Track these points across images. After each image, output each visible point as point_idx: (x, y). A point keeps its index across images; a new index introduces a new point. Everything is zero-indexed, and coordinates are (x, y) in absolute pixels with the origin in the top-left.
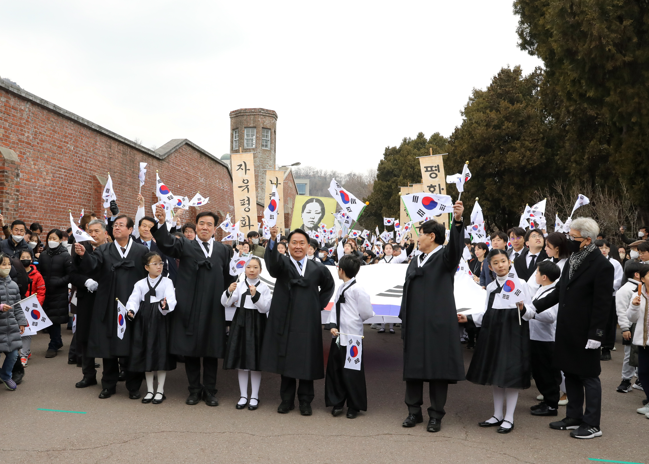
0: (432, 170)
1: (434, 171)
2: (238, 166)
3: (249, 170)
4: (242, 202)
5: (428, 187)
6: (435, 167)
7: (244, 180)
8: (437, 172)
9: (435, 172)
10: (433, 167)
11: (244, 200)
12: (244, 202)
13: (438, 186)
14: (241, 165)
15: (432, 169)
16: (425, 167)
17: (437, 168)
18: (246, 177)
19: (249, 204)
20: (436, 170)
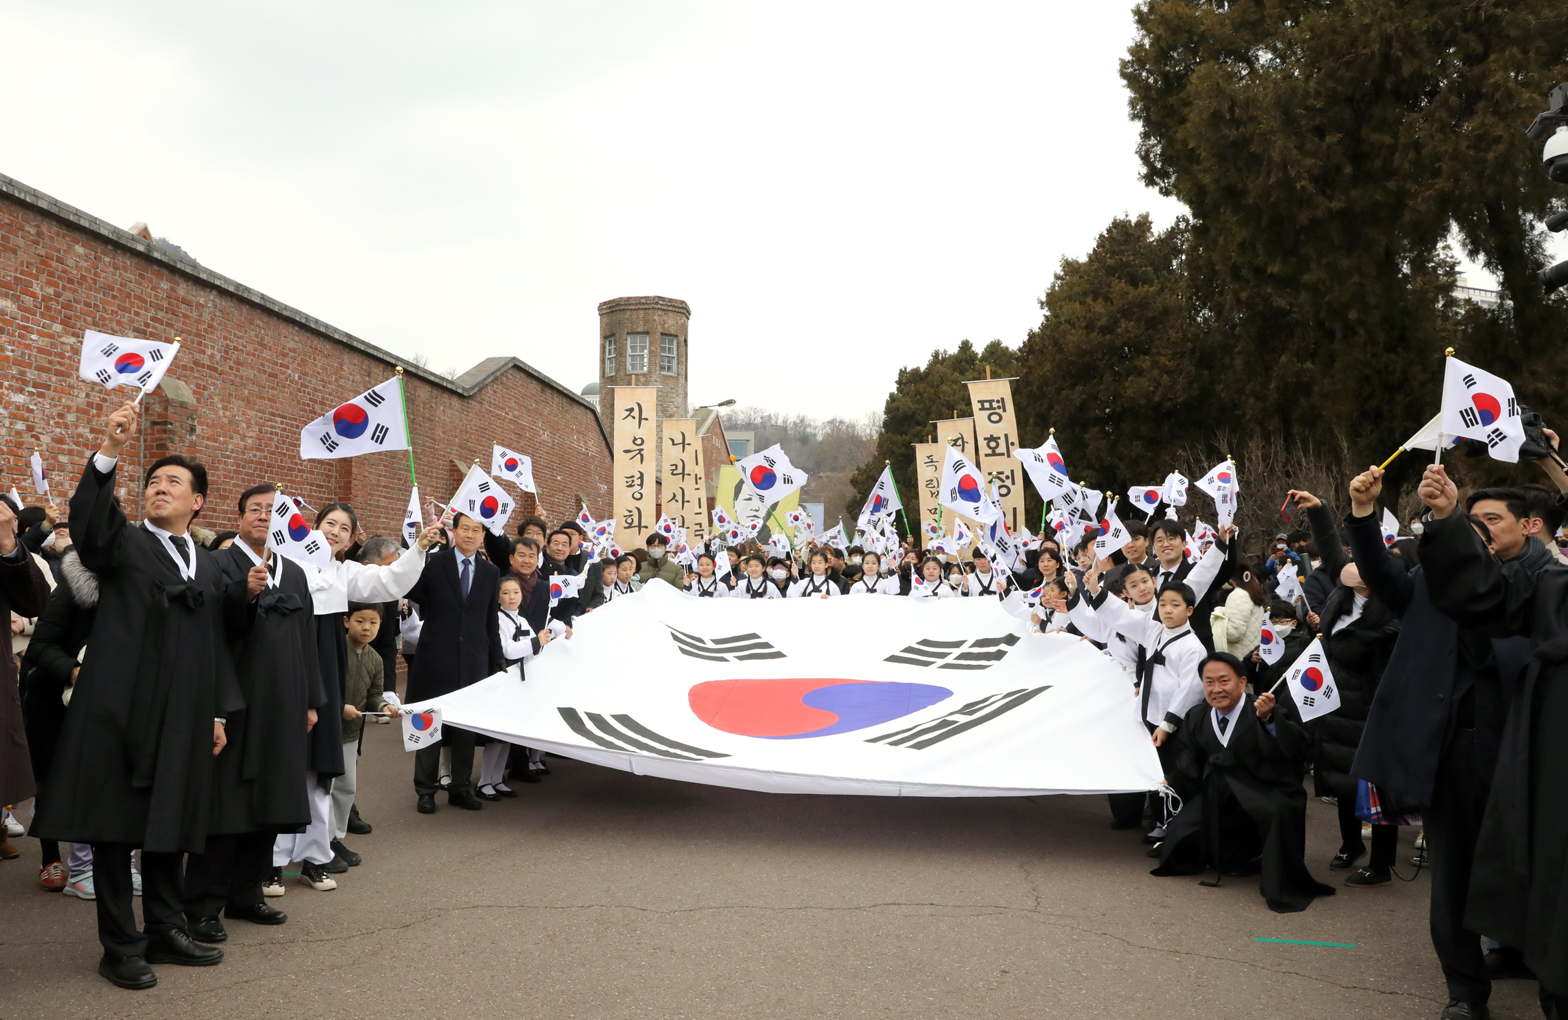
0: (991, 408)
1: (995, 409)
2: (626, 410)
3: (646, 419)
4: (629, 480)
5: (985, 439)
6: (998, 401)
7: (635, 439)
8: (1000, 411)
9: (998, 411)
10: (993, 401)
11: (633, 477)
12: (633, 481)
13: (1003, 438)
14: (631, 410)
15: (991, 405)
16: (979, 402)
17: (1000, 404)
18: (640, 433)
19: (641, 485)
20: (999, 407)
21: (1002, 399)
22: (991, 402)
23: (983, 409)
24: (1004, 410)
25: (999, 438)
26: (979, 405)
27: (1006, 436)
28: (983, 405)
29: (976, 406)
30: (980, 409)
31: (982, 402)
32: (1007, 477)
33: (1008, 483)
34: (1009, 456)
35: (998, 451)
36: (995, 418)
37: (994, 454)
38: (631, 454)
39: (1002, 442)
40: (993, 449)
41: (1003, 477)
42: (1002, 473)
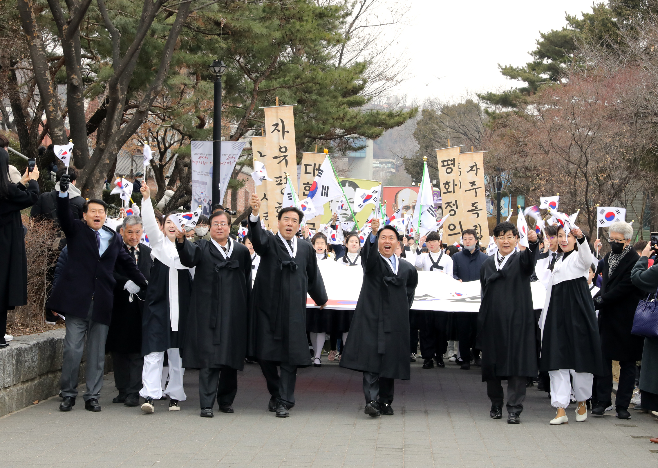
21: (454, 159)
22: (447, 161)
23: (443, 166)
24: (454, 166)
25: (450, 182)
26: (442, 164)
27: (454, 181)
28: (443, 164)
29: (440, 164)
30: (442, 166)
31: (443, 162)
32: (454, 205)
33: (454, 208)
34: (454, 192)
35: (449, 190)
36: (449, 170)
37: (448, 192)
38: (278, 160)
39: (451, 185)
40: (447, 189)
41: (451, 205)
42: (451, 202)
